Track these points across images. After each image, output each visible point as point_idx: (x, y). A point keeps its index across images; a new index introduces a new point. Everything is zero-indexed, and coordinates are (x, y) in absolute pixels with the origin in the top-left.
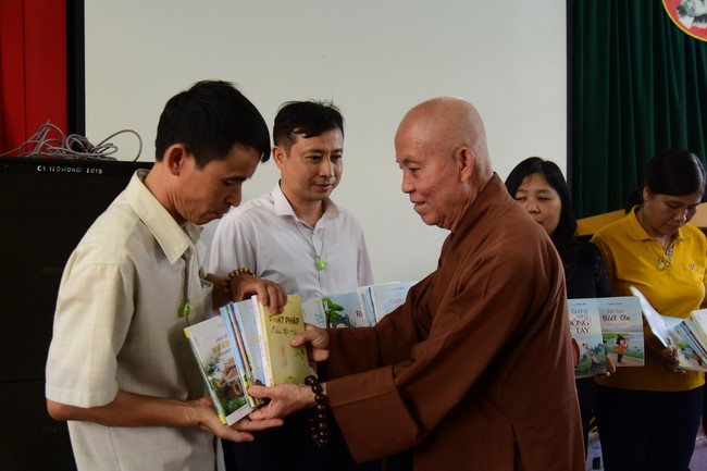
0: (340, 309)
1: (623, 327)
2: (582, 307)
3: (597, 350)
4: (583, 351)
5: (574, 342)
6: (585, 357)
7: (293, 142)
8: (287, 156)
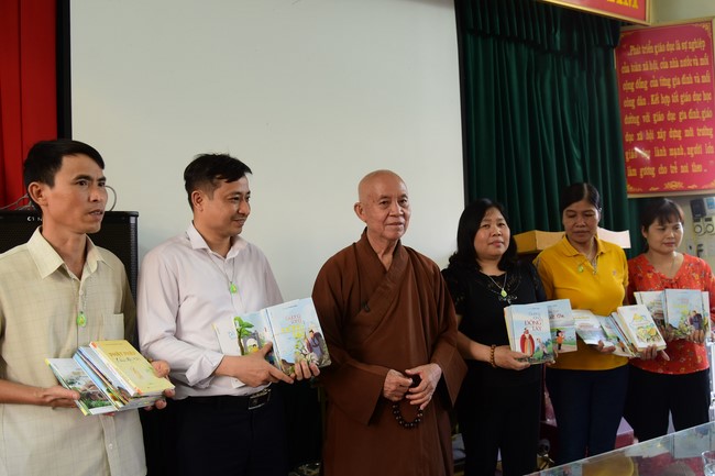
0: (250, 326)
2: (536, 311)
3: (547, 344)
4: (537, 344)
5: (530, 337)
6: (538, 348)
7: (216, 186)
8: (211, 198)
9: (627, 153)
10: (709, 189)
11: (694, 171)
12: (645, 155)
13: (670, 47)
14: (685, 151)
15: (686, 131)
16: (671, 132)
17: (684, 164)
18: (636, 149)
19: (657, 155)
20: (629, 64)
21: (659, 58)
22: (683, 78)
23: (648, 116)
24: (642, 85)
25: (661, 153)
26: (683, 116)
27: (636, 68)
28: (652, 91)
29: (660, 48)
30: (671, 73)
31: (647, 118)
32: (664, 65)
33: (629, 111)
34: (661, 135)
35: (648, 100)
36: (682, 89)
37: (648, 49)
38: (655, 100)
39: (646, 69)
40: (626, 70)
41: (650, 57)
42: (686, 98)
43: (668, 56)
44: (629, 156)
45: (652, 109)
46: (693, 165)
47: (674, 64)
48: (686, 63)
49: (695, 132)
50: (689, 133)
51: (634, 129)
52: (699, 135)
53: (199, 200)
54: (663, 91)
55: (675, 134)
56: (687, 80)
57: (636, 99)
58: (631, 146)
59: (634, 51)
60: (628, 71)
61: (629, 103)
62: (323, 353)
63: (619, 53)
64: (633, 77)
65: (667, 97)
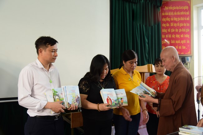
0: (57, 92)
1: (122, 96)
2: (111, 91)
3: (116, 100)
4: (112, 101)
5: (110, 99)
6: (113, 102)
7: (47, 47)
8: (45, 51)
9: (162, 41)
10: (187, 54)
11: (183, 48)
12: (168, 42)
13: (178, 8)
14: (181, 42)
15: (181, 35)
16: (176, 35)
17: (180, 46)
18: (165, 40)
19: (172, 42)
20: (164, 12)
21: (174, 11)
22: (181, 18)
23: (170, 30)
24: (168, 19)
25: (173, 42)
26: (180, 30)
27: (167, 14)
28: (171, 21)
29: (174, 8)
30: (177, 16)
31: (169, 30)
32: (175, 14)
33: (164, 28)
34: (173, 36)
35: (170, 25)
36: (180, 22)
37: (171, 8)
38: (172, 25)
39: (170, 14)
40: (163, 14)
41: (171, 11)
42: (181, 25)
43: (177, 11)
44: (163, 42)
45: (171, 28)
46: (183, 46)
47: (179, 13)
48: (182, 13)
49: (184, 36)
50: (182, 36)
51: (165, 34)
52: (185, 37)
53: (41, 52)
54: (175, 22)
55: (178, 36)
56: (182, 19)
57: (166, 24)
58: (163, 39)
59: (166, 8)
60: (164, 15)
61: (164, 25)
62: (80, 103)
63: (161, 8)
64: (165, 17)
65: (176, 24)
